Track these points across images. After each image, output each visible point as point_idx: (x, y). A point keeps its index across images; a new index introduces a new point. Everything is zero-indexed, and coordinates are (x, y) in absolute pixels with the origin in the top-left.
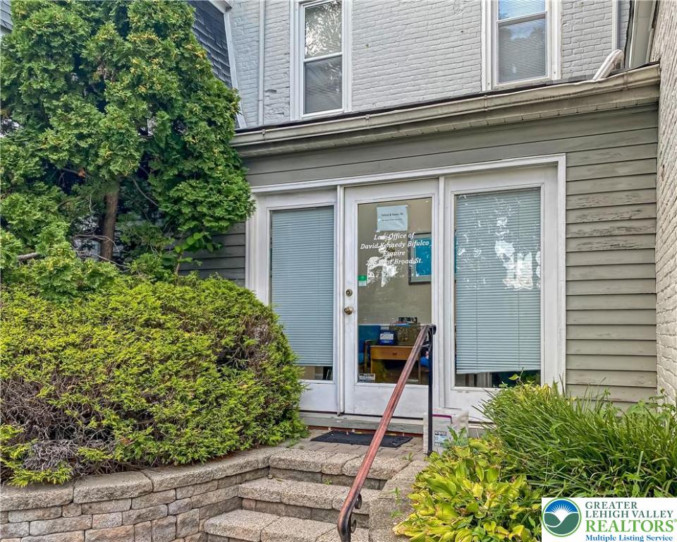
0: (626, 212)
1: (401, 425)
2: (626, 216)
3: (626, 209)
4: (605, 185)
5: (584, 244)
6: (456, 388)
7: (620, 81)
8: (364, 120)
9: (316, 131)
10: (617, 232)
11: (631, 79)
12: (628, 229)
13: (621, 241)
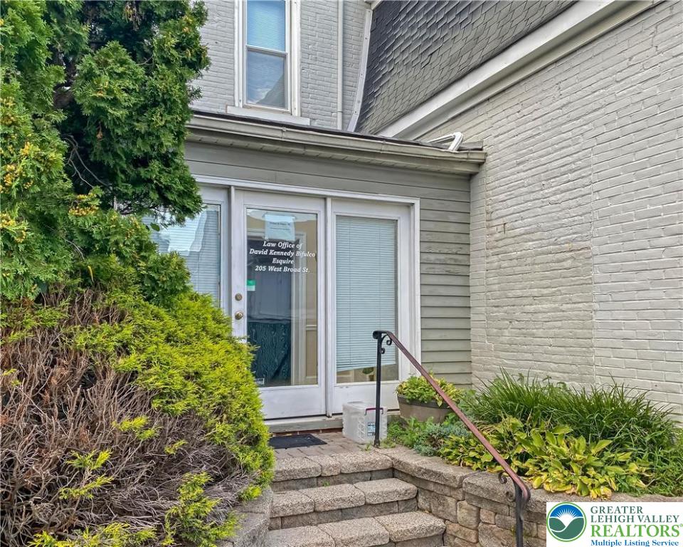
0: (454, 248)
1: (298, 424)
2: (454, 251)
3: (454, 246)
4: (441, 227)
5: (430, 268)
6: (338, 384)
7: (465, 156)
8: (280, 132)
9: (229, 128)
10: (448, 262)
11: (471, 157)
12: (456, 260)
13: (452, 269)
